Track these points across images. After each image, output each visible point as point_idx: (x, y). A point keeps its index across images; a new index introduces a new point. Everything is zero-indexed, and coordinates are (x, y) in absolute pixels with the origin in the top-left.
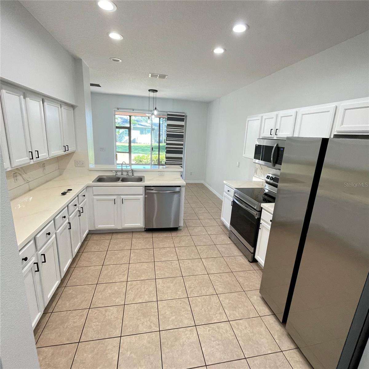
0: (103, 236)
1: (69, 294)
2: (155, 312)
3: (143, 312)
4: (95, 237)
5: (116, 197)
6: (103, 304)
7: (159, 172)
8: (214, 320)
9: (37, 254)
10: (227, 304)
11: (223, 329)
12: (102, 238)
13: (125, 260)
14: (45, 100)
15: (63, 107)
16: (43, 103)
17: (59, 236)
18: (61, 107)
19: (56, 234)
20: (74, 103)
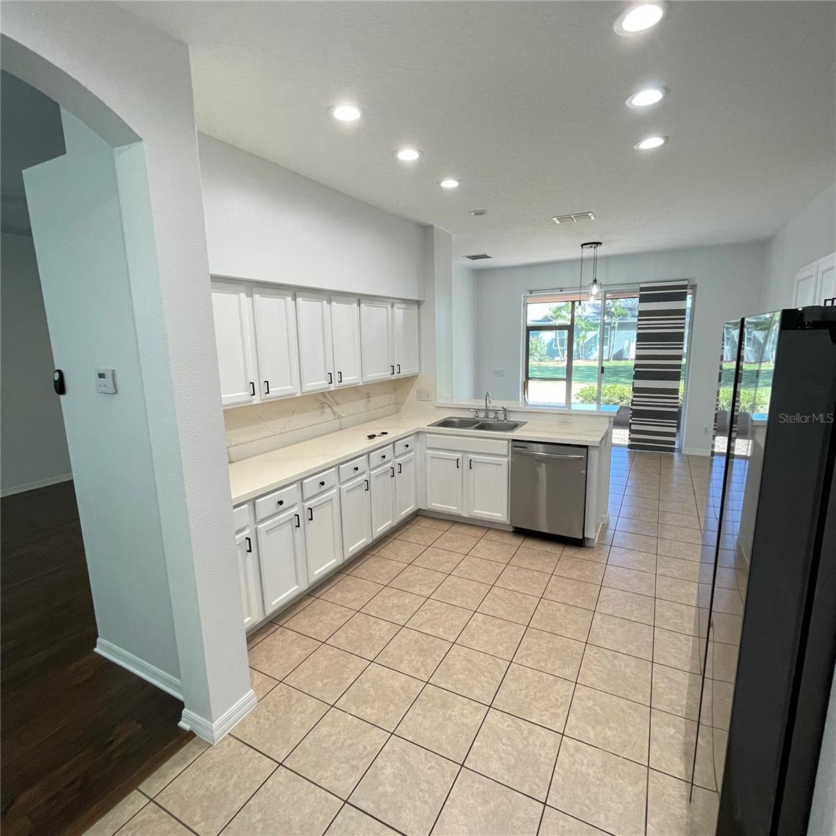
0: (438, 523)
1: (347, 585)
2: (439, 656)
3: (421, 648)
4: (425, 523)
5: (460, 455)
6: (377, 613)
7: (561, 416)
8: (532, 717)
9: (303, 506)
10: (583, 708)
11: (538, 738)
12: (434, 526)
13: (447, 567)
14: (362, 301)
15: (396, 306)
16: (359, 305)
17: (343, 493)
18: (392, 307)
19: (340, 489)
20: (416, 298)
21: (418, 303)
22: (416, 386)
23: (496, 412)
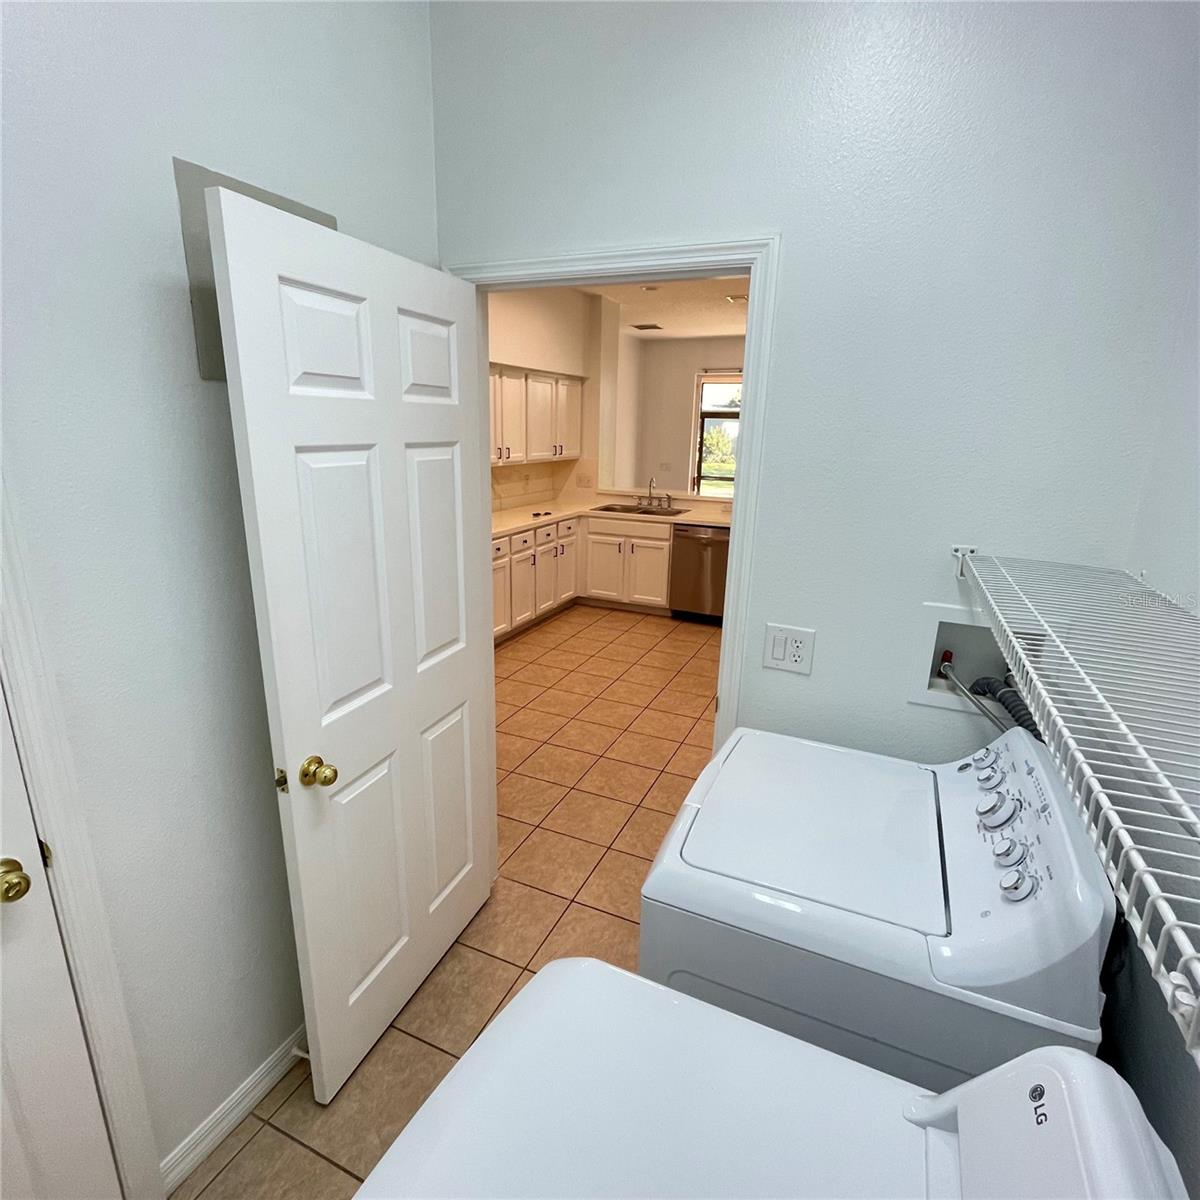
4: (584, 610)
5: (622, 540)
12: (593, 612)
13: (608, 639)
14: (530, 376)
15: (560, 382)
16: (526, 380)
17: (514, 563)
18: (557, 383)
19: (511, 559)
20: (579, 373)
21: (582, 380)
22: (577, 470)
23: (660, 499)
